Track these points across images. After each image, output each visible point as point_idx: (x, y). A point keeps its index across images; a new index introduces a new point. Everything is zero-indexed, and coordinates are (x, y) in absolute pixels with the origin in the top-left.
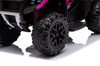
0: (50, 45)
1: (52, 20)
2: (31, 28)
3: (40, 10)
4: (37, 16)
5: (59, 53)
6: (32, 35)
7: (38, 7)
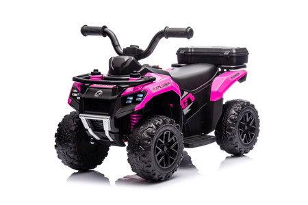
0: (153, 164)
1: (157, 126)
2: (126, 143)
3: (140, 111)
4: (135, 119)
5: (168, 178)
6: (128, 148)
7: (137, 107)
